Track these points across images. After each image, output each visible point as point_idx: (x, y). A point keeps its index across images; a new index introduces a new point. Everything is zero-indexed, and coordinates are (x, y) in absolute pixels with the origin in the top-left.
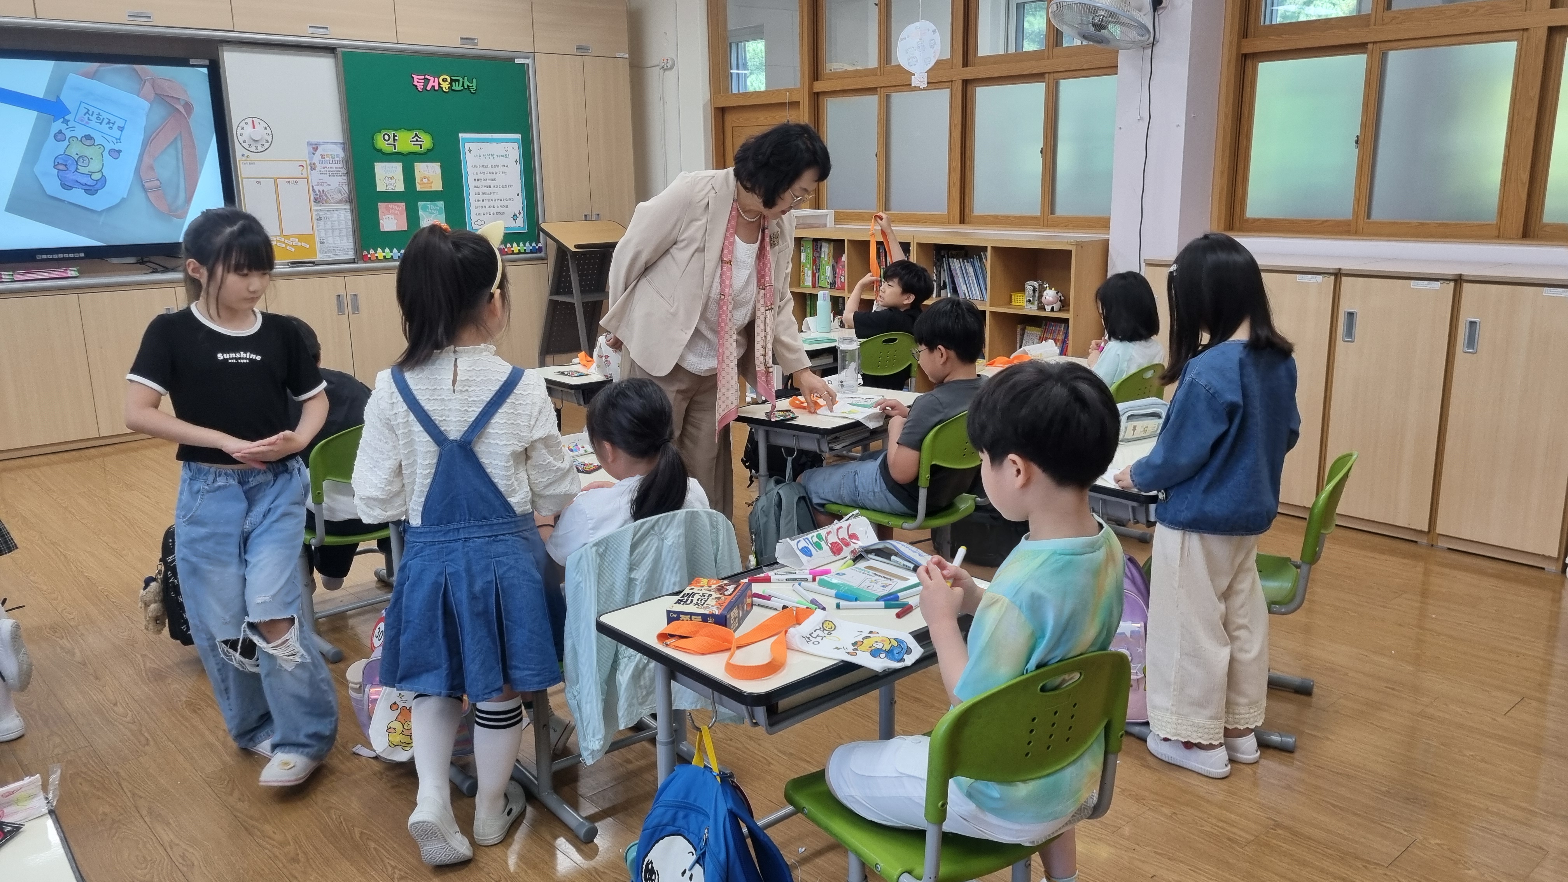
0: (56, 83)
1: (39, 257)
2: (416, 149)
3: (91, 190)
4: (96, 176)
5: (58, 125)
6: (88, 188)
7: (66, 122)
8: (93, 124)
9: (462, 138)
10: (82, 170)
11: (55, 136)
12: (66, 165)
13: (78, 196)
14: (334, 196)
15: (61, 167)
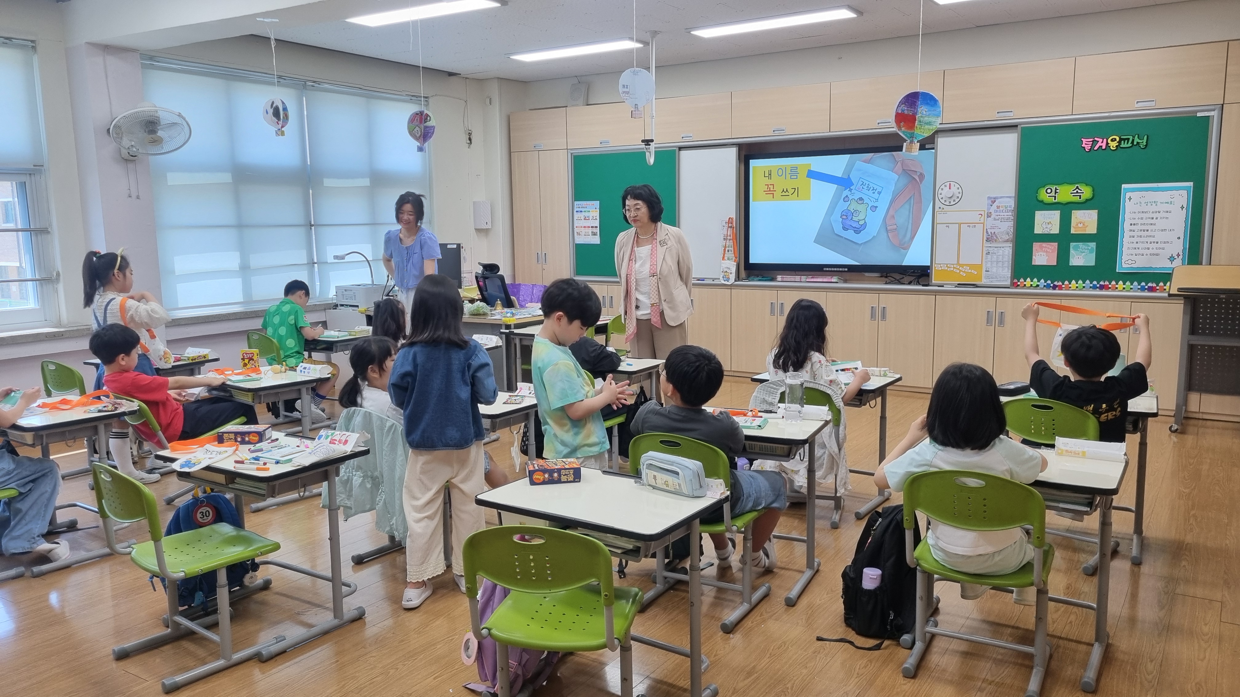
0: (850, 167)
1: (825, 269)
2: (1077, 199)
3: (857, 231)
4: (861, 223)
5: (846, 192)
6: (856, 229)
7: (851, 190)
8: (865, 191)
9: (1124, 189)
10: (854, 218)
11: (844, 199)
12: (847, 216)
13: (850, 234)
14: (1002, 237)
15: (844, 217)
